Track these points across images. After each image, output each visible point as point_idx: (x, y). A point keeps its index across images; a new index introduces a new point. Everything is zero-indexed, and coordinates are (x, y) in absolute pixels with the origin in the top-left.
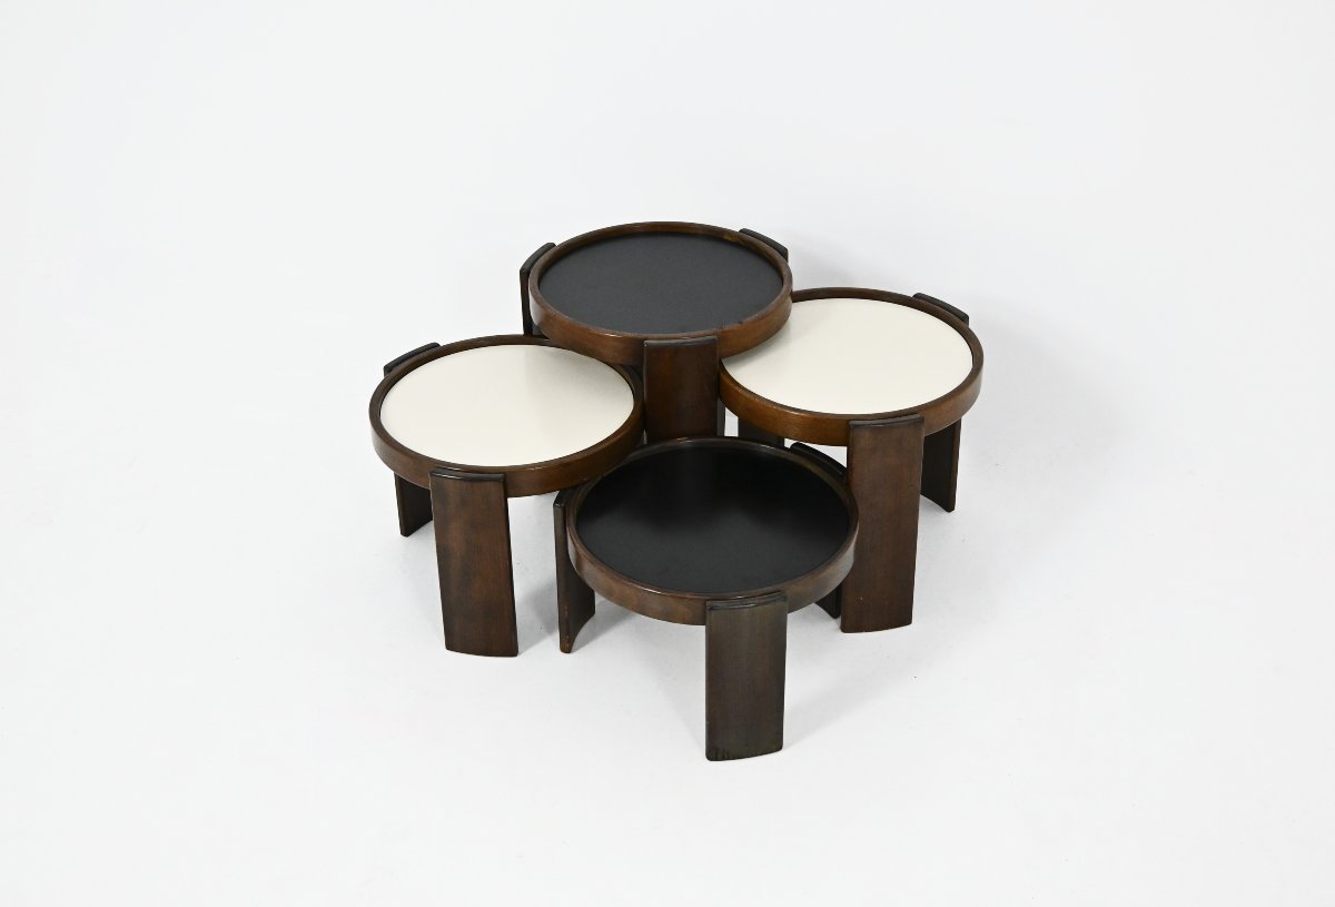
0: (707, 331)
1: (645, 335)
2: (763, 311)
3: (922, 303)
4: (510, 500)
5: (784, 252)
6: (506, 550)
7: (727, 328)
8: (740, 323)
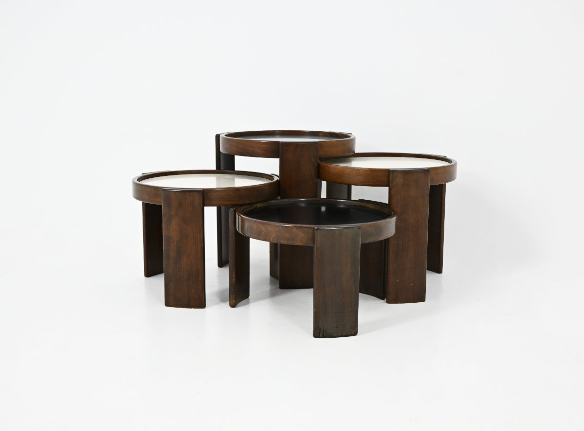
4: (205, 208)
6: (202, 236)
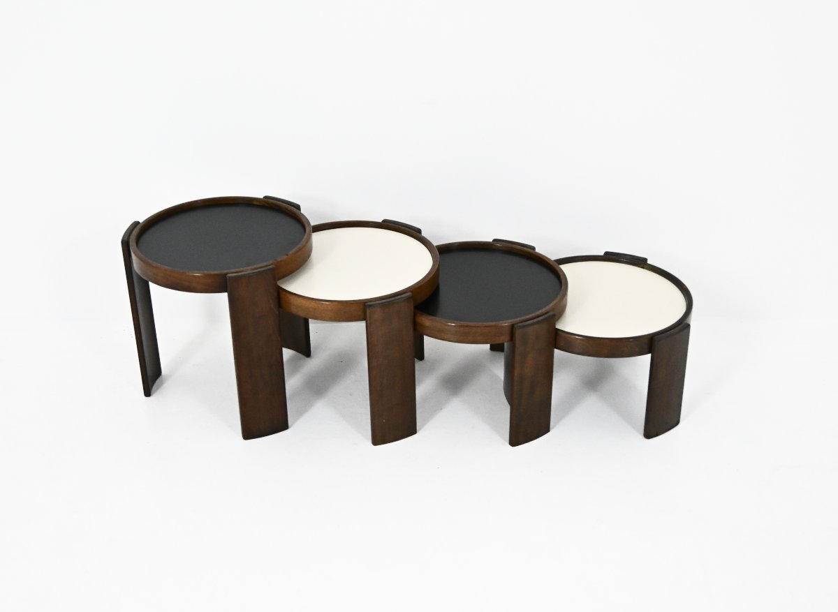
0: (265, 264)
1: (226, 271)
2: (299, 246)
3: (388, 225)
5: (298, 207)
7: (279, 259)
8: (287, 255)
